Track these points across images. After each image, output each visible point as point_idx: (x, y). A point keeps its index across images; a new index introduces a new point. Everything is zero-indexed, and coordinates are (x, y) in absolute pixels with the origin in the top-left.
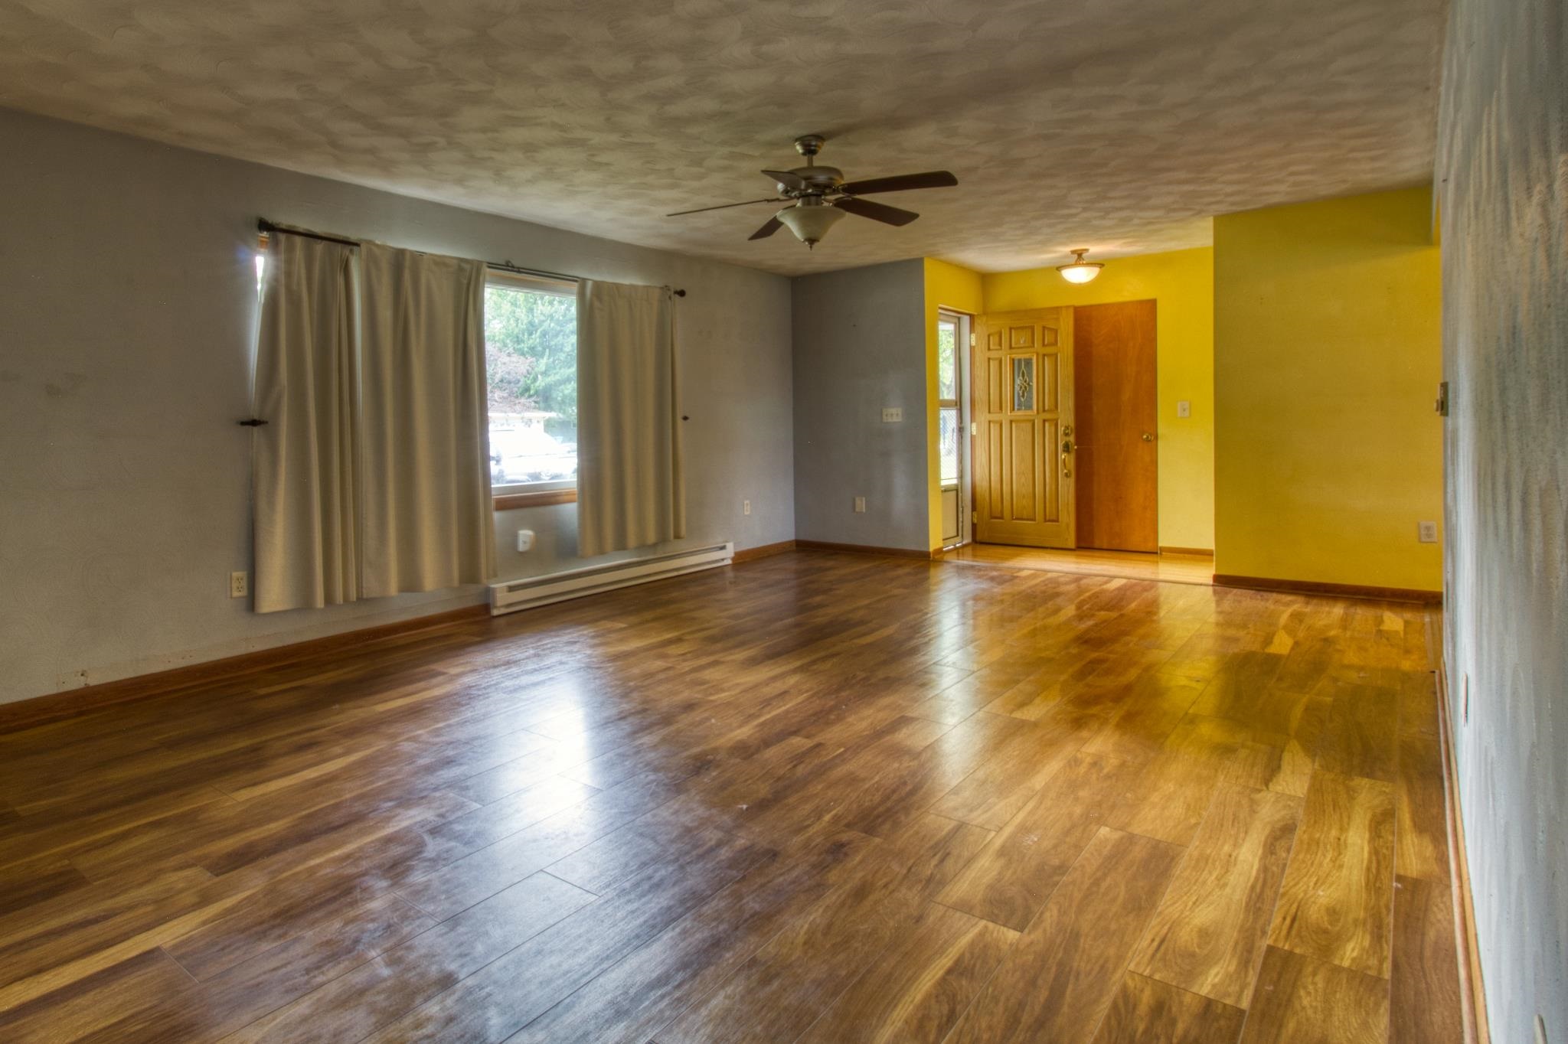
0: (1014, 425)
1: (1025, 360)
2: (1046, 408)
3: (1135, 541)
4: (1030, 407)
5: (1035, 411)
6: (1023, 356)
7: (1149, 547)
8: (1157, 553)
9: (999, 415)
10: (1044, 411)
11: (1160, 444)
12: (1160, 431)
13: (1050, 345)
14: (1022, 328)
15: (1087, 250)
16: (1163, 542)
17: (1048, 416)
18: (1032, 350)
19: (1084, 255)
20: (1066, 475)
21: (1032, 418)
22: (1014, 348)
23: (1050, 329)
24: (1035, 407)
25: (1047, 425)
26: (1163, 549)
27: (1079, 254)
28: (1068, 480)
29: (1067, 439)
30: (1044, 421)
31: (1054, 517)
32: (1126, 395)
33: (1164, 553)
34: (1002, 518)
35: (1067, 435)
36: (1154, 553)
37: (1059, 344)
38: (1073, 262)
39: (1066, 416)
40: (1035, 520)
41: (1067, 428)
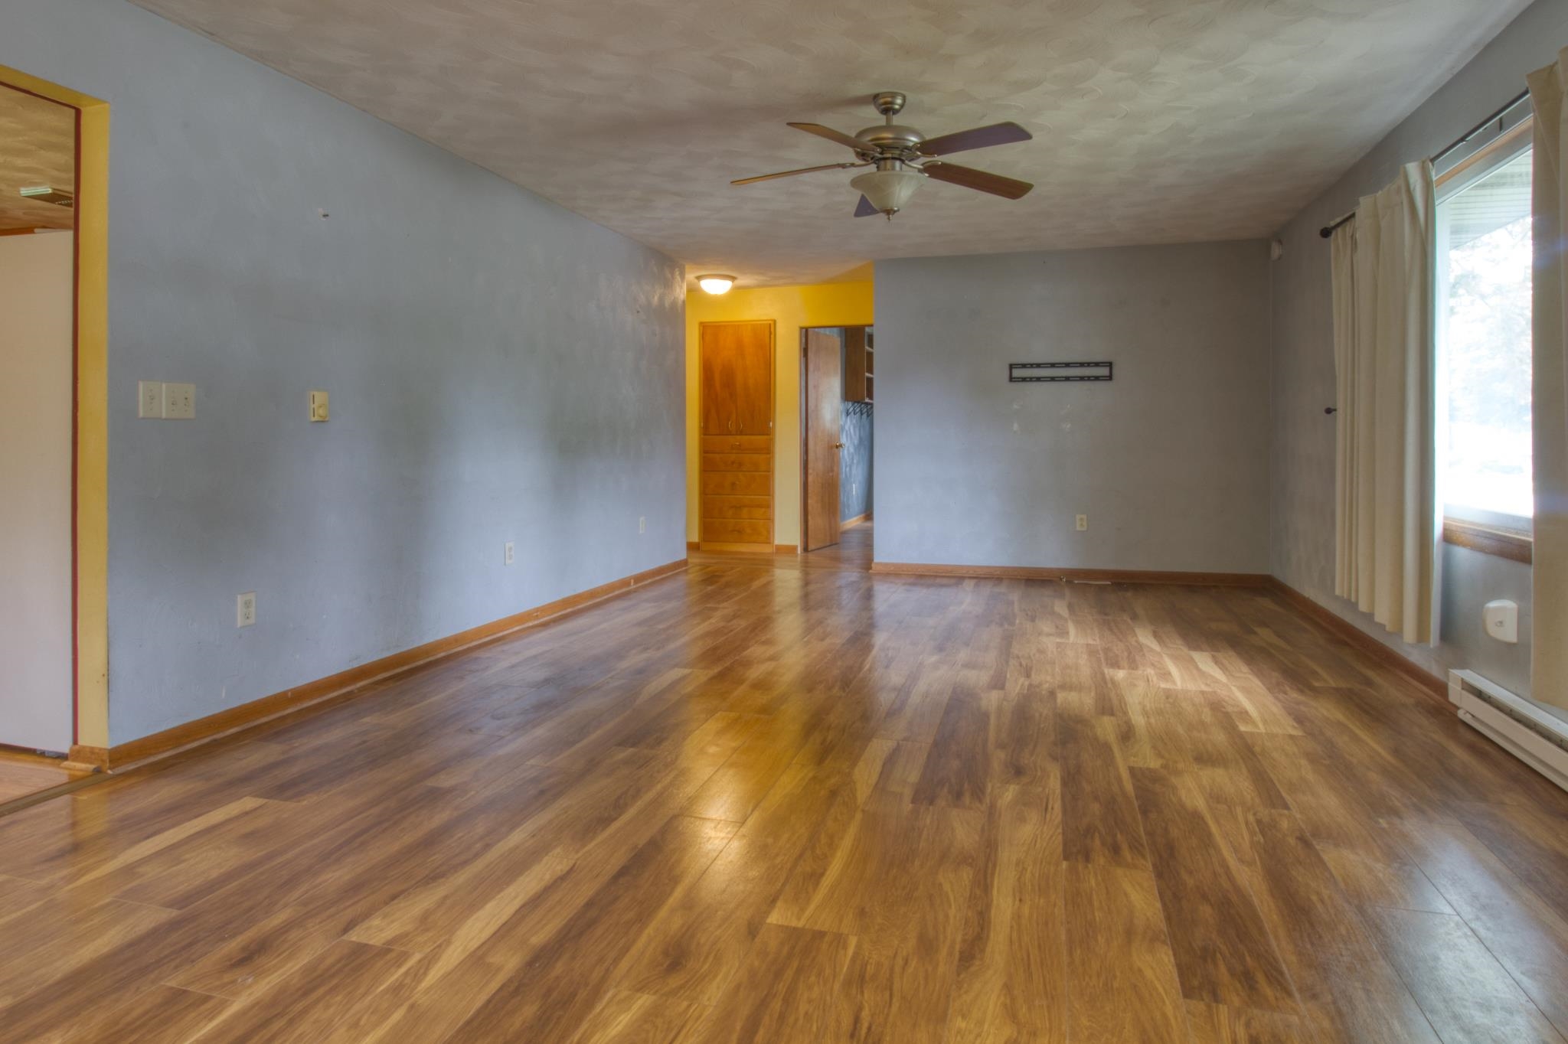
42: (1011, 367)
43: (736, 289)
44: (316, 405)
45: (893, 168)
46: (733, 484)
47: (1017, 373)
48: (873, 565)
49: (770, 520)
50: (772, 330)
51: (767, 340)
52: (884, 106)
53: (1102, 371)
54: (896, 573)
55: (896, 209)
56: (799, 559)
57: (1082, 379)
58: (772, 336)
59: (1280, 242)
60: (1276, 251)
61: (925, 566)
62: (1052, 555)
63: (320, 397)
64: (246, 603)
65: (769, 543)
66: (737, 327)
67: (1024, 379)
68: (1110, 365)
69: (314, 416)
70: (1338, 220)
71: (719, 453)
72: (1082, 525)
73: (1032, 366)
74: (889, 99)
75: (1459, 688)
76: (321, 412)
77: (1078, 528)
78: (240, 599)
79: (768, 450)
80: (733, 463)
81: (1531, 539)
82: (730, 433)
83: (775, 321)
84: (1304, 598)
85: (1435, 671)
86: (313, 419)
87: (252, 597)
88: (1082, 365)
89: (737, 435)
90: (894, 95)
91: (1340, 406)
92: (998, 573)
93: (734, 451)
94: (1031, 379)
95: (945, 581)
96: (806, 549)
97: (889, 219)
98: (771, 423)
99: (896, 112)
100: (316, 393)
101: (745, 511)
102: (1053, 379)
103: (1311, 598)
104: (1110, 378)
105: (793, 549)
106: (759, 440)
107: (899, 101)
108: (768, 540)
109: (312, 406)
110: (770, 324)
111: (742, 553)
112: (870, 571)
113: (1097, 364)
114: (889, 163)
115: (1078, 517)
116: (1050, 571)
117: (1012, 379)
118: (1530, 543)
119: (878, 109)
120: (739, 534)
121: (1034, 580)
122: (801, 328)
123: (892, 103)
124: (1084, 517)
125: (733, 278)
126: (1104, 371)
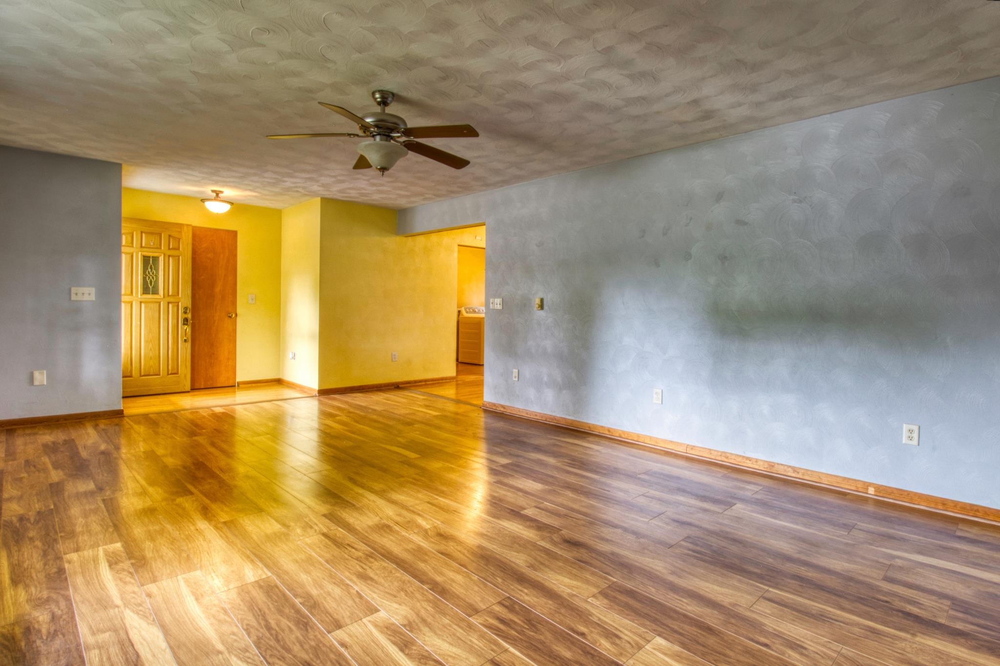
0: (143, 305)
1: (153, 257)
2: (170, 294)
3: (222, 380)
4: (155, 292)
5: (162, 296)
6: (151, 254)
7: (231, 383)
8: (235, 386)
9: (130, 297)
10: (169, 296)
11: (239, 320)
12: (239, 311)
13: (174, 249)
14: (152, 233)
15: (222, 192)
16: (239, 379)
17: (172, 300)
18: (159, 250)
19: (220, 195)
20: (185, 341)
21: (159, 301)
22: (144, 247)
23: (174, 238)
24: (161, 292)
25: (170, 306)
26: (239, 384)
27: (217, 193)
28: (186, 344)
29: (186, 316)
30: (169, 303)
31: (175, 371)
32: (218, 289)
33: (240, 386)
34: (131, 376)
35: (185, 313)
36: (232, 386)
37: (181, 249)
38: (213, 198)
39: (185, 300)
40: (159, 375)
41: (186, 308)
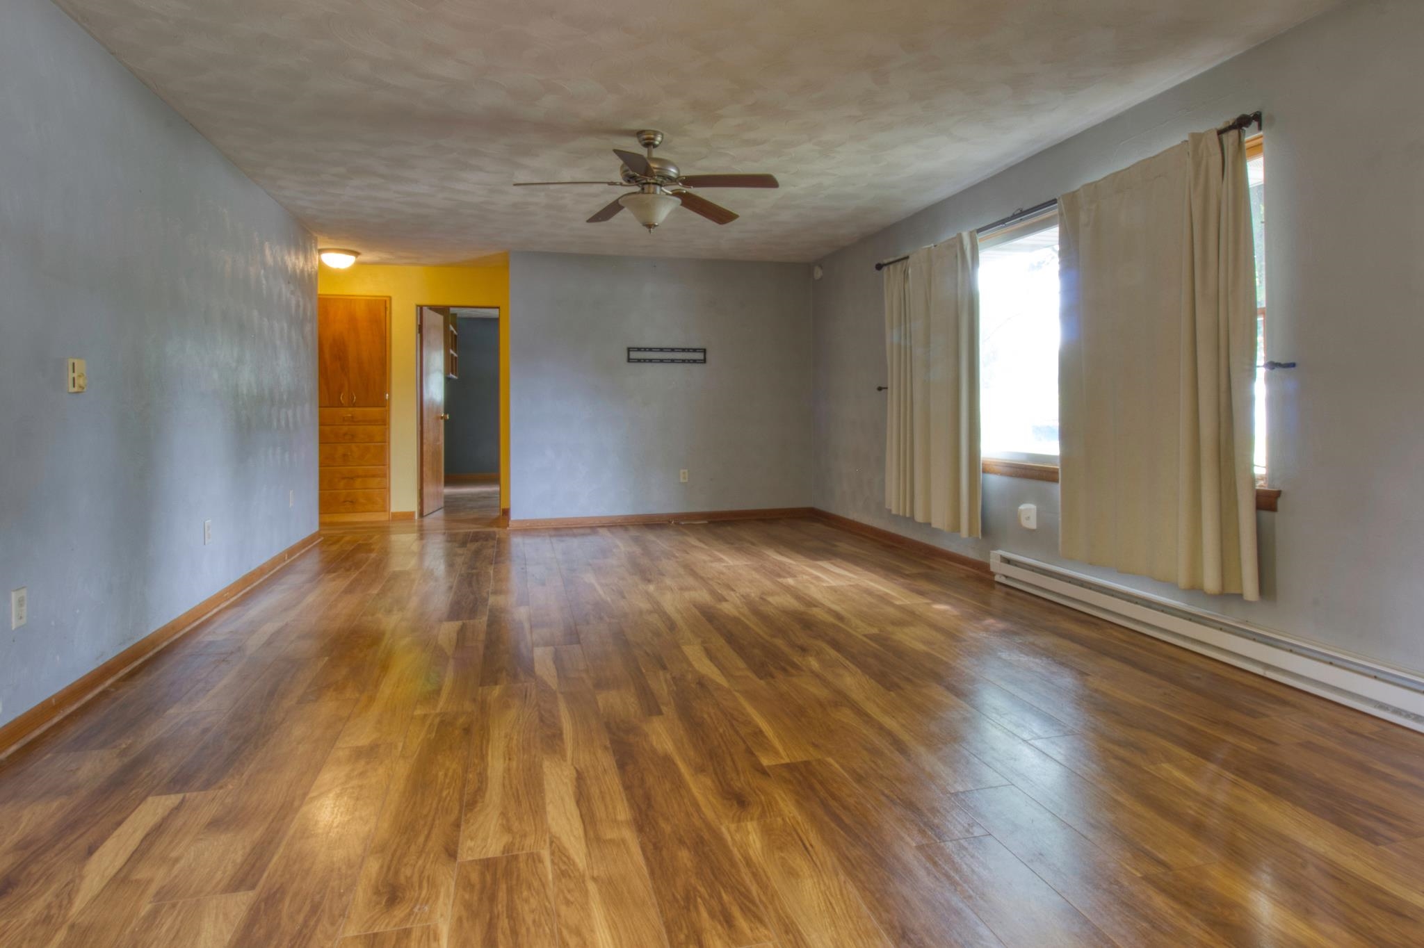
42: (629, 350)
43: (358, 264)
44: (76, 375)
45: (654, 193)
46: (345, 455)
47: (634, 355)
48: (510, 523)
49: (387, 489)
50: (388, 306)
51: (383, 314)
52: (646, 141)
53: (697, 356)
54: (532, 529)
55: (656, 224)
56: (416, 524)
57: (684, 361)
58: (388, 312)
59: (821, 268)
60: (818, 273)
61: (556, 520)
62: (661, 503)
63: (81, 365)
64: (19, 601)
65: (385, 511)
66: (349, 301)
67: (639, 361)
68: (704, 351)
69: (74, 386)
70: (891, 259)
71: (329, 425)
72: (684, 478)
73: (645, 349)
74: (652, 136)
75: (998, 562)
76: (80, 381)
77: (682, 480)
78: (14, 597)
79: (384, 422)
80: (345, 434)
81: (1058, 467)
82: (341, 405)
83: (390, 298)
84: (851, 521)
85: (972, 554)
86: (72, 390)
87: (24, 593)
88: (683, 350)
89: (350, 407)
90: (656, 133)
91: (889, 386)
92: (619, 521)
93: (346, 423)
94: (645, 361)
95: (581, 531)
96: (421, 515)
97: (650, 231)
98: (387, 395)
99: (655, 146)
100: (76, 361)
101: (358, 483)
102: (662, 361)
103: (856, 520)
104: (704, 361)
105: (412, 514)
106: (373, 411)
107: (659, 138)
108: (385, 508)
109: (71, 375)
110: (386, 301)
111: (357, 523)
112: (508, 528)
113: (695, 350)
114: (652, 187)
115: (682, 471)
116: (660, 516)
117: (629, 360)
118: (1058, 469)
119: (640, 142)
120: (352, 504)
121: (652, 523)
122: (417, 306)
123: (654, 139)
124: (686, 471)
125: (356, 254)
126: (699, 356)
